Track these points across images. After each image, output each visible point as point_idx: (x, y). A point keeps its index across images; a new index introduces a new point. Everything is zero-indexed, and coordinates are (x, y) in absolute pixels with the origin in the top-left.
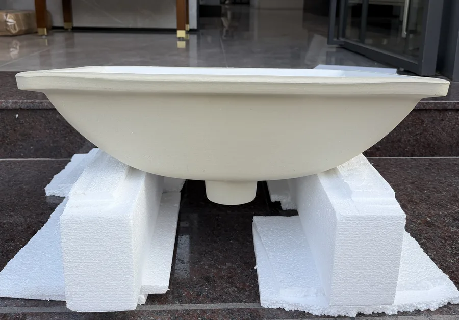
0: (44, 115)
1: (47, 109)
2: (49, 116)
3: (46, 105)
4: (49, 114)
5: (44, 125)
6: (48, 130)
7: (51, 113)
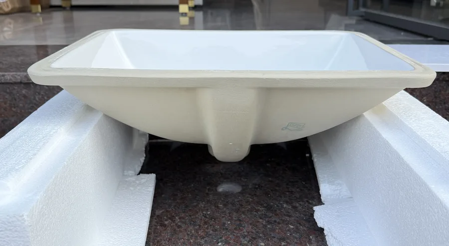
0: (8, 91)
1: (12, 83)
2: (15, 92)
3: (9, 78)
4: (14, 89)
5: (9, 102)
6: (15, 108)
7: (16, 88)
